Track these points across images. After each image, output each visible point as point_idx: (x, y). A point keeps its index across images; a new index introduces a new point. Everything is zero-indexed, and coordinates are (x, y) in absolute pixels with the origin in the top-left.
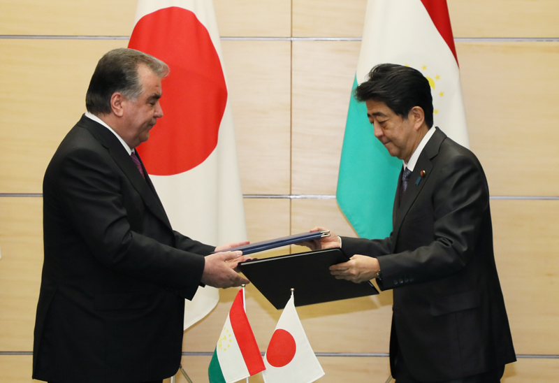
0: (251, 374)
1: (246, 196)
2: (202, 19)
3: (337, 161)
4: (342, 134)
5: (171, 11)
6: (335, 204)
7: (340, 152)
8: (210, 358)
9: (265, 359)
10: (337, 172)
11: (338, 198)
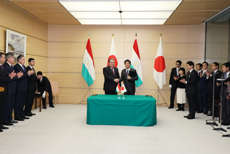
2: (115, 56)
5: (112, 55)
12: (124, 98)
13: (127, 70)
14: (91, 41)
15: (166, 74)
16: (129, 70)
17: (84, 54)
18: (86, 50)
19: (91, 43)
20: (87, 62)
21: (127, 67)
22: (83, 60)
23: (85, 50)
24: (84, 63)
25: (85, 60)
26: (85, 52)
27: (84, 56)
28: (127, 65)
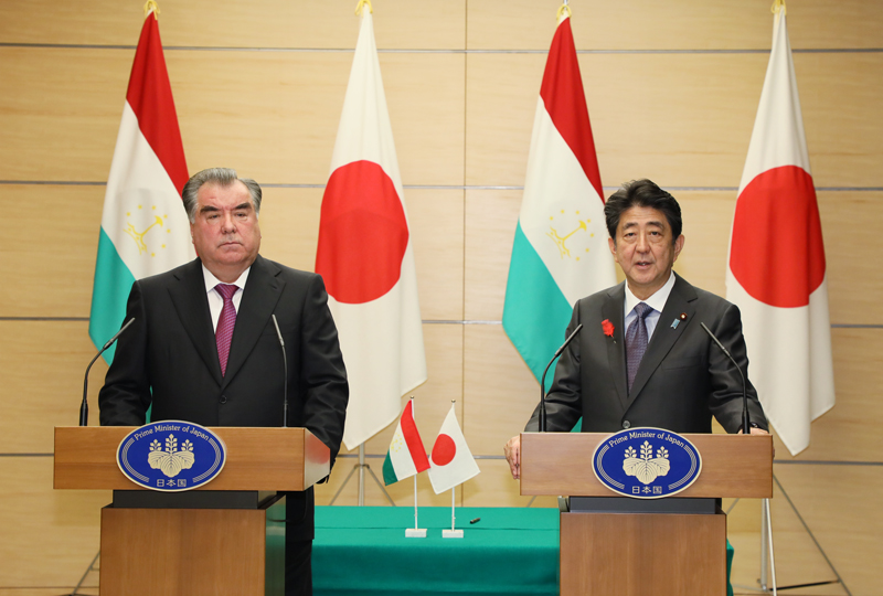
0: (419, 471)
1: (424, 322)
2: (387, 171)
3: (502, 292)
4: (507, 269)
5: (361, 163)
6: (501, 328)
7: (505, 284)
8: (383, 460)
9: (430, 460)
10: (502, 302)
11: (503, 324)
12: (459, 534)
13: (632, 301)
14: (166, 36)
15: (833, 326)
16: (658, 301)
17: (112, 147)
18: (129, 117)
19: (167, 54)
20: (134, 220)
21: (637, 275)
22: (101, 202)
23: (119, 115)
24: (109, 231)
25: (120, 199)
26: (113, 133)
27: (107, 167)
28: (632, 242)
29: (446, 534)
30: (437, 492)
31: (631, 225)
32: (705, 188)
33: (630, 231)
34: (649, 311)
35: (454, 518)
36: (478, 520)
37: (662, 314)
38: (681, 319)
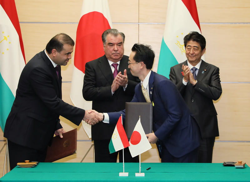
9: (130, 142)
12: (143, 174)
16: (198, 66)
28: (189, 50)
29: (137, 175)
30: (133, 157)
31: (189, 46)
32: (244, 23)
33: (189, 47)
34: (196, 69)
35: (140, 168)
36: (150, 168)
37: (199, 70)
38: (205, 71)
